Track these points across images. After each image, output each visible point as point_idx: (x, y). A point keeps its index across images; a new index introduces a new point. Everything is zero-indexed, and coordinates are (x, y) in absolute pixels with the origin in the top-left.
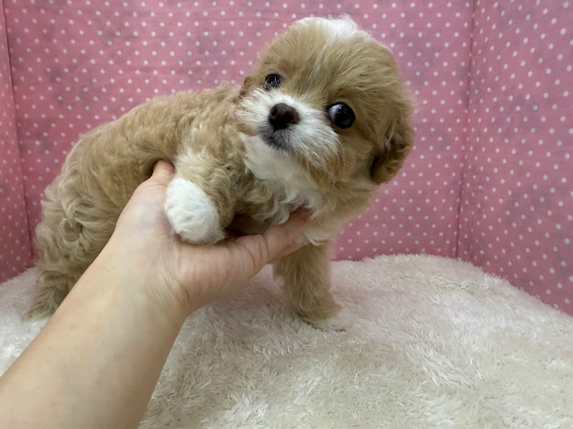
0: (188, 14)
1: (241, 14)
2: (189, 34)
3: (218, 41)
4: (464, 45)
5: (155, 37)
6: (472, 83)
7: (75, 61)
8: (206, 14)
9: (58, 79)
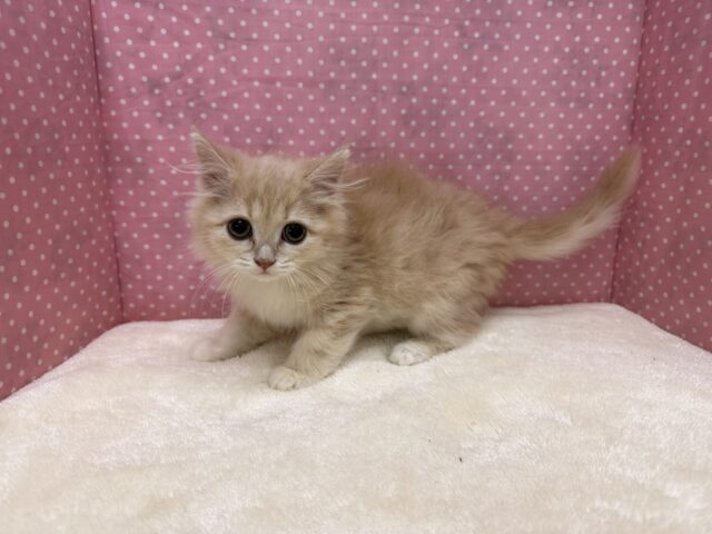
0: (321, 14)
1: (386, 17)
2: (321, 39)
3: (357, 48)
4: (633, 63)
5: (280, 41)
6: (638, 107)
7: (178, 68)
8: (343, 15)
9: (157, 91)
